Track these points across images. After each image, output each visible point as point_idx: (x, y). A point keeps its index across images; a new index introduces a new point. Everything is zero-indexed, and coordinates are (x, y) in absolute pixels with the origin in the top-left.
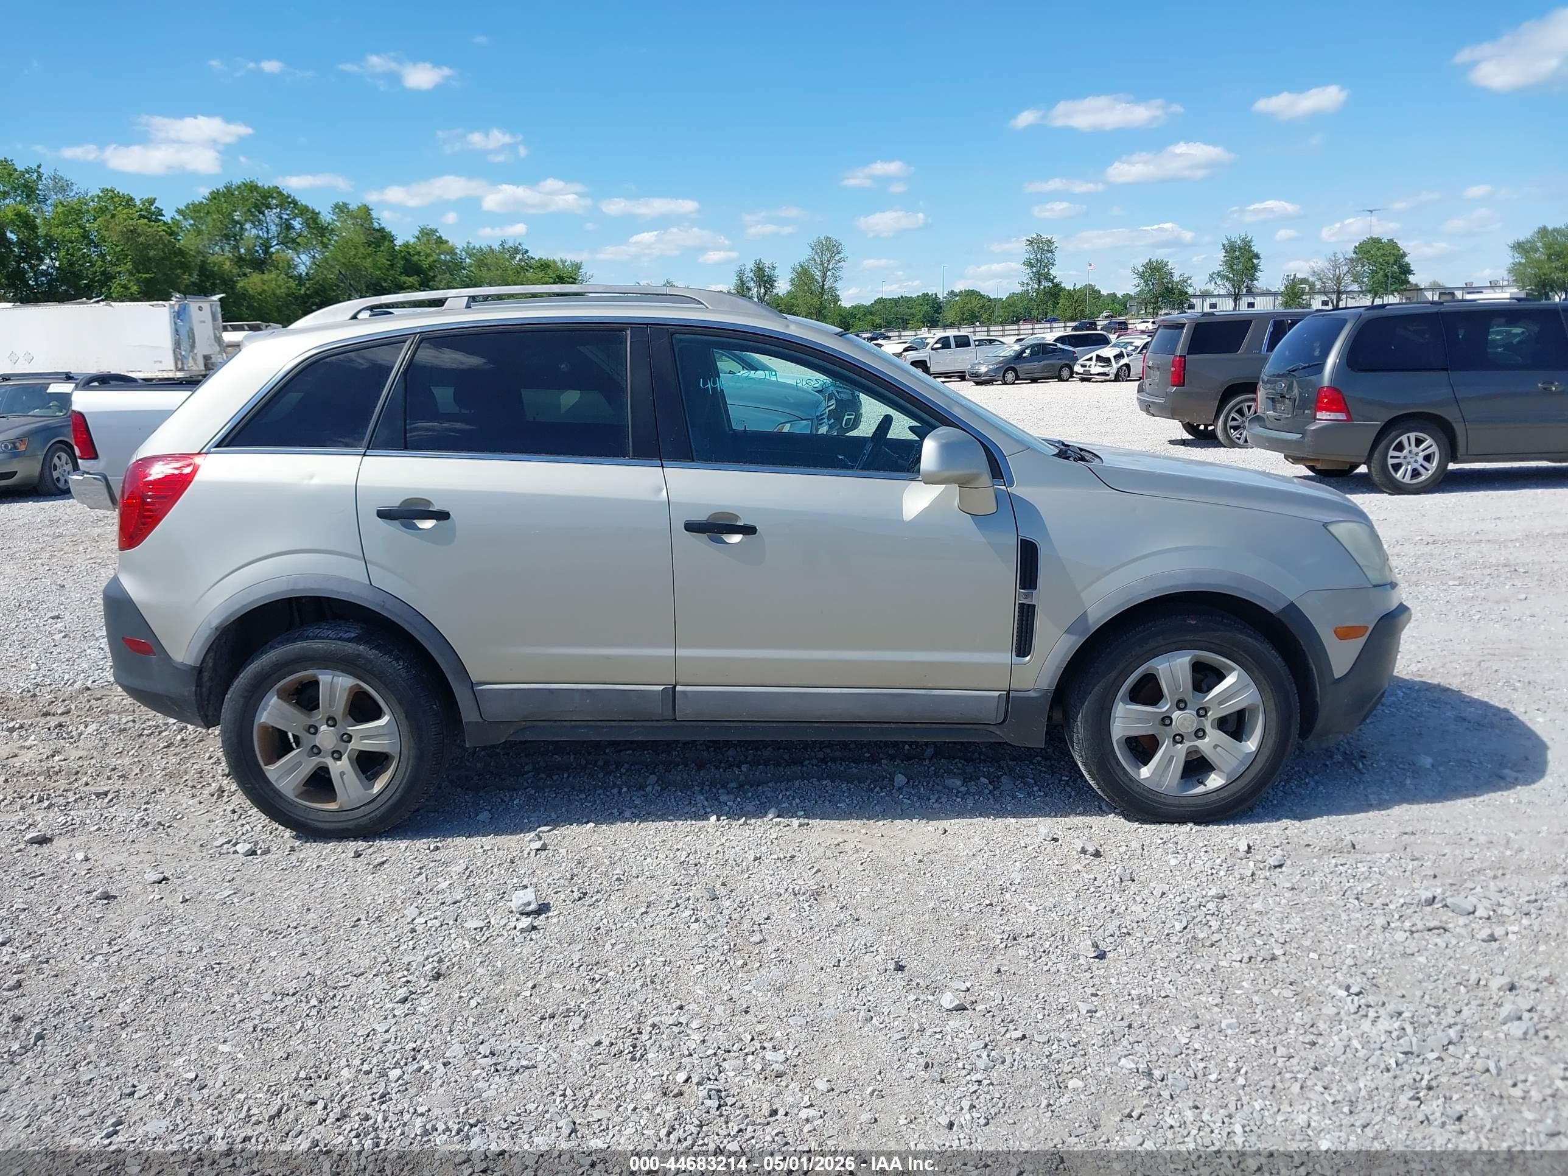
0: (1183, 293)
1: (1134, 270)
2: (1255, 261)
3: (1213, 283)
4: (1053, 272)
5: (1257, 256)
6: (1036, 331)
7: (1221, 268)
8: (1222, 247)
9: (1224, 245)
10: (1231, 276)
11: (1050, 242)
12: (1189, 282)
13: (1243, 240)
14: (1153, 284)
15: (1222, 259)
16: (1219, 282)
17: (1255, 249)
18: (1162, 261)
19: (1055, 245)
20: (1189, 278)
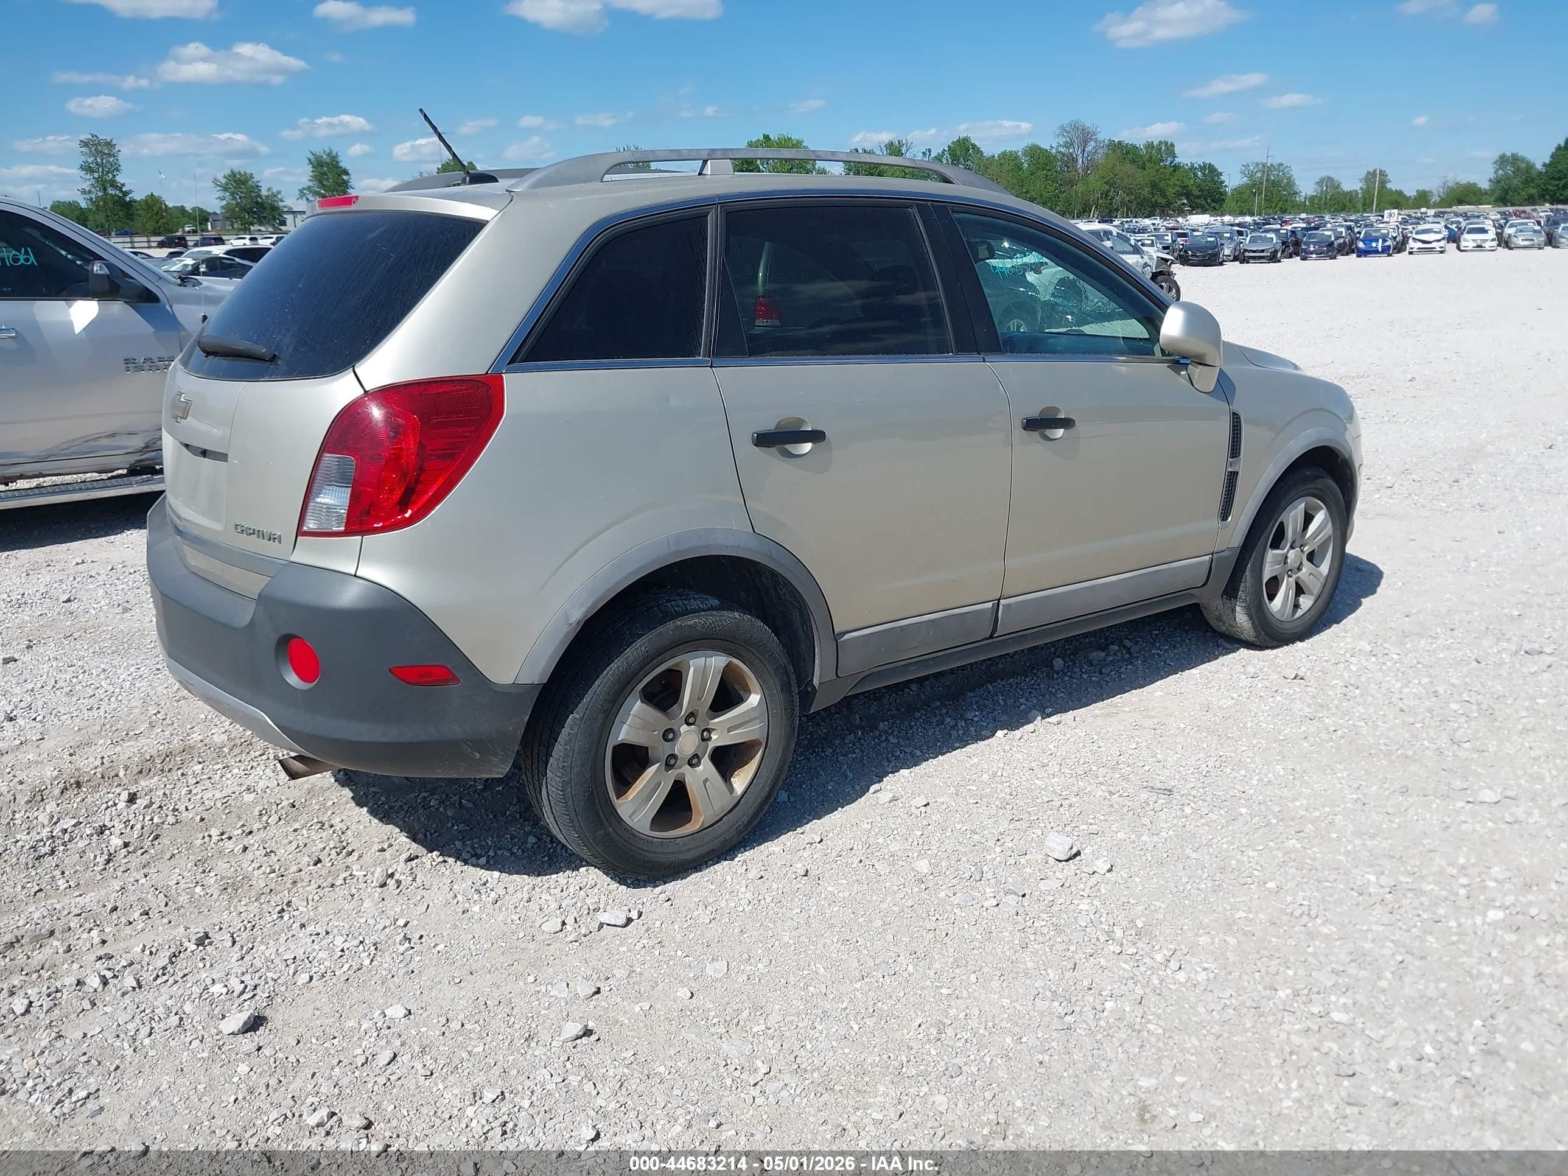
0: (274, 209)
1: (215, 181)
2: (345, 177)
3: (304, 199)
4: (120, 179)
5: (346, 173)
6: (136, 245)
7: (310, 184)
8: (307, 161)
9: (309, 160)
10: (323, 192)
11: (109, 144)
12: (279, 196)
13: (329, 154)
14: (240, 198)
15: (311, 174)
16: (310, 197)
17: (343, 165)
18: (245, 174)
19: (117, 148)
20: (279, 192)
